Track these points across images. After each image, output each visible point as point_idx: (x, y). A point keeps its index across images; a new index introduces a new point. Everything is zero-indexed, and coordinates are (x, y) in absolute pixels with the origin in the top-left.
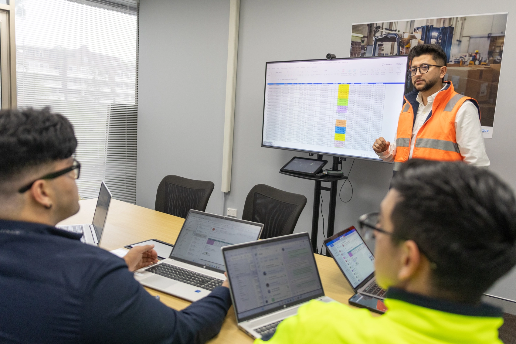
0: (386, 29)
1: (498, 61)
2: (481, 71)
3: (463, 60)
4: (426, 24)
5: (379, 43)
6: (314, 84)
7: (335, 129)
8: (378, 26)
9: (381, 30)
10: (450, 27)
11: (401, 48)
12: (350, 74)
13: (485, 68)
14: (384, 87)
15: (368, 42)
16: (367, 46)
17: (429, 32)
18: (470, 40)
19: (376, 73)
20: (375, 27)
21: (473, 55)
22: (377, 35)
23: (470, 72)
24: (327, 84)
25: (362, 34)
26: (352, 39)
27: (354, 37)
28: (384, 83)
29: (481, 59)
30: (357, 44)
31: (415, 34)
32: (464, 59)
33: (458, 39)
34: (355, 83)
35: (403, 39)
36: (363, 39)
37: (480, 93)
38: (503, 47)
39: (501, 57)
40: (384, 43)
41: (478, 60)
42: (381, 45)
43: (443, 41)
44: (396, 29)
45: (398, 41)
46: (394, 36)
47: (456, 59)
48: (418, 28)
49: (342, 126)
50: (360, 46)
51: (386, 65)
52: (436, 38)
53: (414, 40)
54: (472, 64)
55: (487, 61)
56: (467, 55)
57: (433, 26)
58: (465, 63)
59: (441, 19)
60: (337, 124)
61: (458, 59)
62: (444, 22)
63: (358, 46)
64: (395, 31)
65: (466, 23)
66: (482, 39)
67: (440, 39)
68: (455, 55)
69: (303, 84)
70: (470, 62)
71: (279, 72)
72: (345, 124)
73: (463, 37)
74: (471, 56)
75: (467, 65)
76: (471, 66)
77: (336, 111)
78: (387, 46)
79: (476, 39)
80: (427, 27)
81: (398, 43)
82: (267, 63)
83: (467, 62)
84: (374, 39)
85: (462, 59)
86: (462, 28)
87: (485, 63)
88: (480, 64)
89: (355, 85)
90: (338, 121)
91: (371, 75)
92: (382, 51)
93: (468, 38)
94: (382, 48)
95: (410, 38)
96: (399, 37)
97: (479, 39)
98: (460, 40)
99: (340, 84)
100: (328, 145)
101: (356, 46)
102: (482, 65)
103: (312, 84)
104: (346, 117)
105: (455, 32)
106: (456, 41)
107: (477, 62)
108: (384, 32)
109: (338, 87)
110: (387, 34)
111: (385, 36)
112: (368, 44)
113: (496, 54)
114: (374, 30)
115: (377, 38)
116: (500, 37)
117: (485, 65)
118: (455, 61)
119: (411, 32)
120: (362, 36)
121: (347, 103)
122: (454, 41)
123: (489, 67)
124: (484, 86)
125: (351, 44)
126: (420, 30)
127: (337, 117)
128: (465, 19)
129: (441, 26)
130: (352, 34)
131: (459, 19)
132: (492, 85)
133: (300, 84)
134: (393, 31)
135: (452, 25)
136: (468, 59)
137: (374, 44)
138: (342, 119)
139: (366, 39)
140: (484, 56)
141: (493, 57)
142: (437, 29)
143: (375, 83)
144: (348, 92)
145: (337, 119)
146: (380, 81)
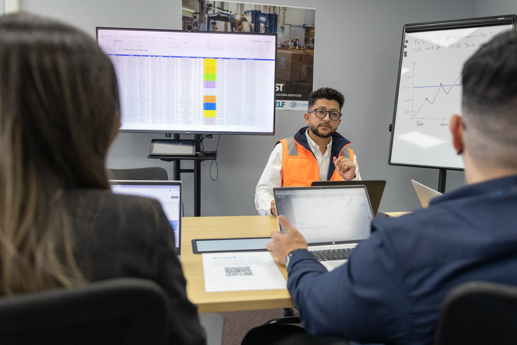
0: (218, 8)
1: (312, 47)
2: (301, 55)
3: (287, 45)
4: (255, 9)
5: (212, 21)
6: (172, 57)
7: (203, 105)
8: (210, 4)
9: (212, 8)
10: (274, 14)
11: (234, 28)
12: (216, 49)
13: (303, 52)
14: (255, 63)
15: (200, 19)
16: (200, 23)
17: (258, 16)
18: (290, 27)
19: (245, 49)
20: (207, 5)
21: (294, 41)
22: (209, 12)
23: (293, 55)
24: (189, 58)
25: (193, 9)
26: (182, 14)
27: (185, 12)
28: (254, 59)
29: (300, 45)
30: (189, 20)
31: (245, 16)
32: (288, 43)
33: (282, 26)
34: (223, 58)
35: (235, 20)
36: (195, 15)
37: (302, 73)
38: (314, 36)
39: (314, 44)
40: (217, 21)
41: (298, 46)
42: (215, 23)
43: (270, 25)
44: (228, 9)
45: (230, 21)
46: (227, 16)
47: (281, 43)
48: (248, 12)
49: (211, 102)
50: (192, 22)
51: (255, 41)
52: (264, 23)
53: (246, 22)
54: (293, 48)
55: (304, 47)
56: (290, 40)
57: (260, 11)
58: (288, 47)
59: (267, 6)
60: (205, 100)
61: (283, 43)
62: (269, 9)
63: (190, 22)
64: (228, 11)
65: (287, 13)
66: (299, 28)
67: (268, 24)
68: (281, 40)
69: (156, 56)
70: (292, 47)
71: (119, 41)
72: (215, 100)
73: (285, 24)
74: (292, 41)
75: (291, 49)
76: (293, 50)
77: (203, 87)
78: (220, 25)
79: (295, 27)
80: (256, 11)
81: (230, 23)
82: (97, 28)
83: (290, 46)
84: (206, 16)
85: (286, 43)
86: (284, 17)
87: (303, 49)
88: (299, 49)
89: (223, 59)
90: (206, 97)
91: (240, 50)
92: (216, 30)
93: (289, 26)
94: (216, 27)
95: (241, 20)
96: (231, 17)
97: (297, 28)
98: (283, 27)
99: (206, 58)
100: (196, 123)
101: (188, 22)
102: (301, 50)
103: (169, 57)
104: (215, 93)
105: (279, 19)
106: (280, 27)
107: (297, 47)
108: (217, 11)
109: (203, 61)
110: (220, 13)
111: (217, 15)
112: (201, 21)
113: (310, 41)
114: (206, 7)
115: (210, 16)
116: (312, 28)
117: (303, 50)
118: (281, 45)
119: (242, 14)
120: (194, 11)
121: (215, 78)
122: (279, 28)
123: (306, 52)
124: (304, 68)
125: (183, 19)
126: (250, 13)
127: (205, 93)
128: (286, 10)
129: (268, 13)
130: (182, 8)
131: (281, 9)
132: (309, 67)
133: (152, 56)
134: (225, 11)
135: (276, 13)
136: (291, 44)
137: (207, 21)
138: (212, 95)
139: (198, 16)
140: (302, 42)
141: (308, 44)
142: (264, 15)
143: (245, 59)
144: (215, 67)
145: (205, 95)
146: (250, 57)
